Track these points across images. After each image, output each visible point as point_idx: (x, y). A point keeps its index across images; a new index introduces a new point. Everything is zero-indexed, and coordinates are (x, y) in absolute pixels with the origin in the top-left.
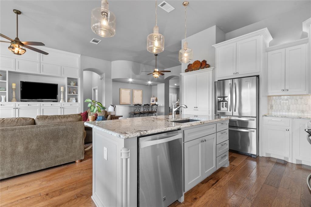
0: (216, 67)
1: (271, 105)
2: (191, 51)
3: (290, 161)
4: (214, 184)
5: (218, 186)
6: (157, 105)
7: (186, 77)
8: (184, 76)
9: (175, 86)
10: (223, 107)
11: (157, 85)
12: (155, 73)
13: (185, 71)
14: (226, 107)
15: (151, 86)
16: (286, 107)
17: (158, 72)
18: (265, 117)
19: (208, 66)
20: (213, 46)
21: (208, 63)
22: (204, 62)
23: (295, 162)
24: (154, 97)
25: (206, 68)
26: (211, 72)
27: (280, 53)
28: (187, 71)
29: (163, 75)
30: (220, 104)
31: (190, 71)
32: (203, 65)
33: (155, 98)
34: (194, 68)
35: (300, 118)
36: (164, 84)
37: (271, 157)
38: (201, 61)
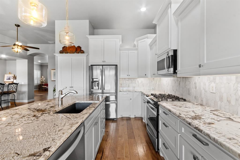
0: (89, 54)
1: (121, 84)
2: (73, 36)
3: (131, 117)
4: (102, 157)
5: (105, 157)
6: (17, 84)
7: (61, 58)
8: (58, 57)
9: (38, 62)
10: (95, 86)
11: (16, 60)
12: (16, 47)
13: (59, 52)
14: (97, 86)
15: (5, 60)
16: (127, 85)
17: (21, 46)
18: (120, 92)
19: (83, 52)
20: (87, 36)
21: (82, 49)
22: (79, 47)
23: (133, 117)
24: (10, 74)
25: (81, 53)
26: (85, 58)
27: (126, 53)
28: (61, 52)
29: (28, 50)
30: (93, 84)
31: (65, 53)
32: (78, 50)
33: (13, 75)
34: (69, 51)
35: (136, 92)
36: (27, 60)
37: (123, 116)
38: (76, 47)
